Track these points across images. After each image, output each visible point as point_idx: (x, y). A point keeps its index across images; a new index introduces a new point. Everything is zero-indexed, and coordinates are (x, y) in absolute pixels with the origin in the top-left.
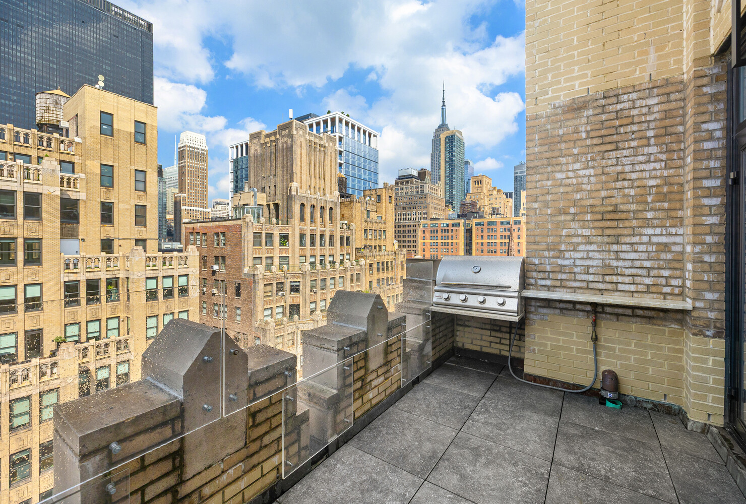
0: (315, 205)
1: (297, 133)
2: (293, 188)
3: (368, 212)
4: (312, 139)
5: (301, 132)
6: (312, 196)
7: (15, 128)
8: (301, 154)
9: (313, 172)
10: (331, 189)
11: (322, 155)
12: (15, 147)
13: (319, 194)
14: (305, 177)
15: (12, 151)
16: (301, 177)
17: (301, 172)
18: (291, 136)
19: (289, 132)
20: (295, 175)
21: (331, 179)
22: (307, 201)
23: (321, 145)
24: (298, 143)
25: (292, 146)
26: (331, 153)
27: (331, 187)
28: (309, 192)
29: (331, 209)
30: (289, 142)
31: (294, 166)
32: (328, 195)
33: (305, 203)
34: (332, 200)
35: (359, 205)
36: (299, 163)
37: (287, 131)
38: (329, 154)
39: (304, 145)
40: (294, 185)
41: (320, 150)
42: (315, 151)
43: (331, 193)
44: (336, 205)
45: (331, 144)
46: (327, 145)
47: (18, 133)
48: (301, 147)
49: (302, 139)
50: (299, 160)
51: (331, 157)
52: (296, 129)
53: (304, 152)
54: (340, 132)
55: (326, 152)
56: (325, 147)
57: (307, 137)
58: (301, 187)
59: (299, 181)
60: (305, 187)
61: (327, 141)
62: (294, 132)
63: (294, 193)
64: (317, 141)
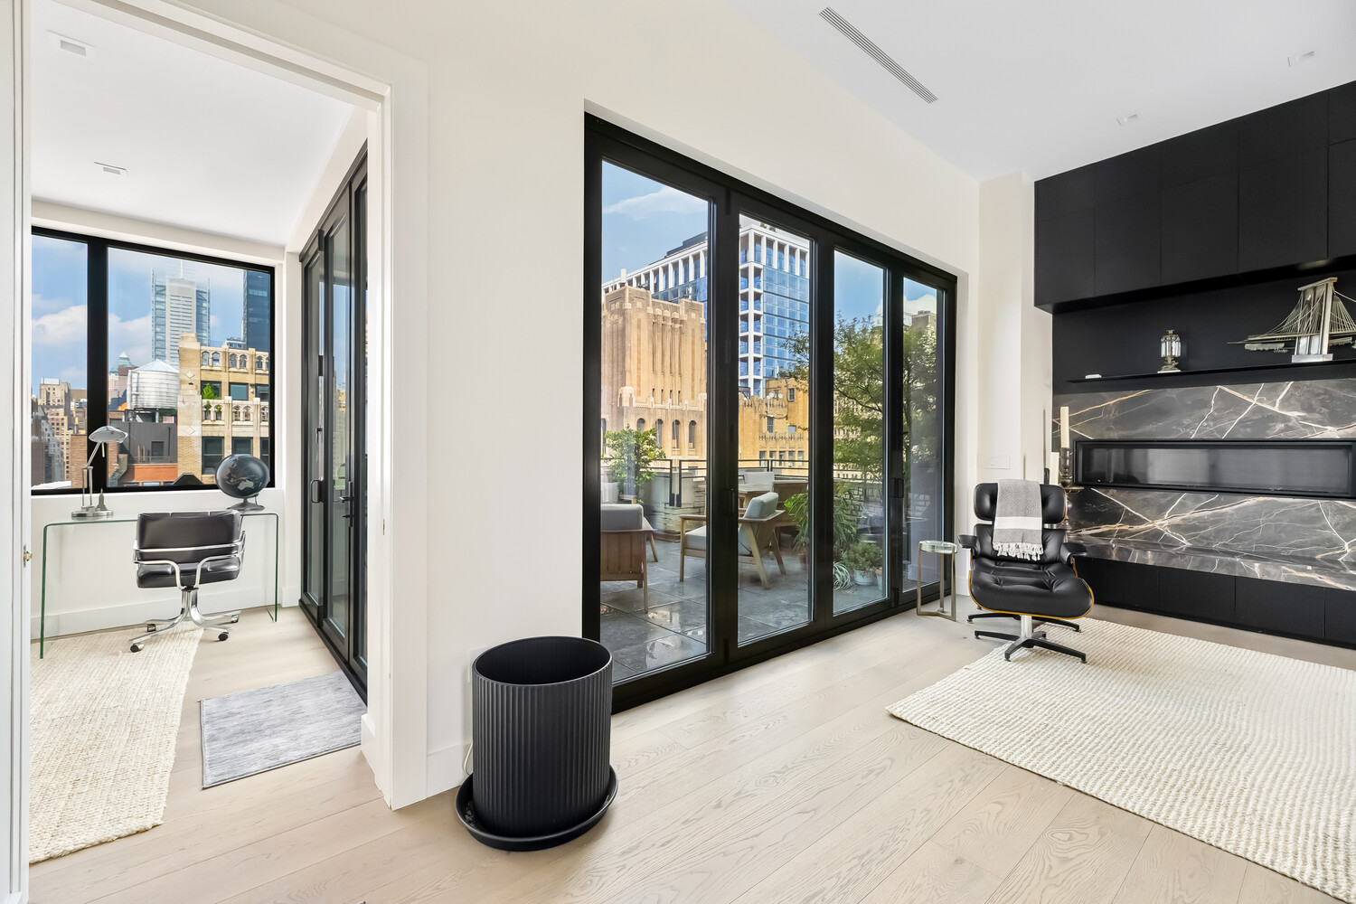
0: (663, 419)
1: (632, 306)
2: (624, 396)
3: (771, 419)
4: (659, 312)
5: (639, 305)
6: (660, 406)
7: (257, 353)
8: (639, 340)
9: (660, 365)
10: (693, 391)
11: (677, 337)
12: (257, 376)
13: (670, 401)
14: (646, 374)
15: (253, 382)
16: (639, 377)
17: (639, 369)
18: (622, 312)
19: (621, 305)
20: (628, 374)
21: (693, 375)
22: (649, 414)
23: (674, 320)
24: (634, 322)
25: (624, 329)
26: (693, 330)
27: (693, 388)
28: (652, 399)
29: (693, 423)
30: (620, 321)
31: (627, 359)
32: (686, 402)
33: (646, 418)
34: (693, 409)
35: (750, 410)
36: (635, 354)
37: (618, 304)
38: (690, 332)
39: (644, 323)
40: (627, 391)
41: (673, 329)
42: (663, 330)
43: (693, 397)
44: (701, 417)
45: (693, 315)
46: (685, 319)
47: (260, 358)
48: (639, 327)
49: (642, 316)
50: (636, 348)
51: (693, 337)
52: (631, 300)
53: (645, 335)
54: (758, 260)
55: (684, 329)
56: (682, 322)
57: (650, 309)
58: (639, 393)
59: (635, 383)
60: (646, 391)
61: (687, 311)
62: (628, 305)
63: (626, 404)
64: (667, 313)
